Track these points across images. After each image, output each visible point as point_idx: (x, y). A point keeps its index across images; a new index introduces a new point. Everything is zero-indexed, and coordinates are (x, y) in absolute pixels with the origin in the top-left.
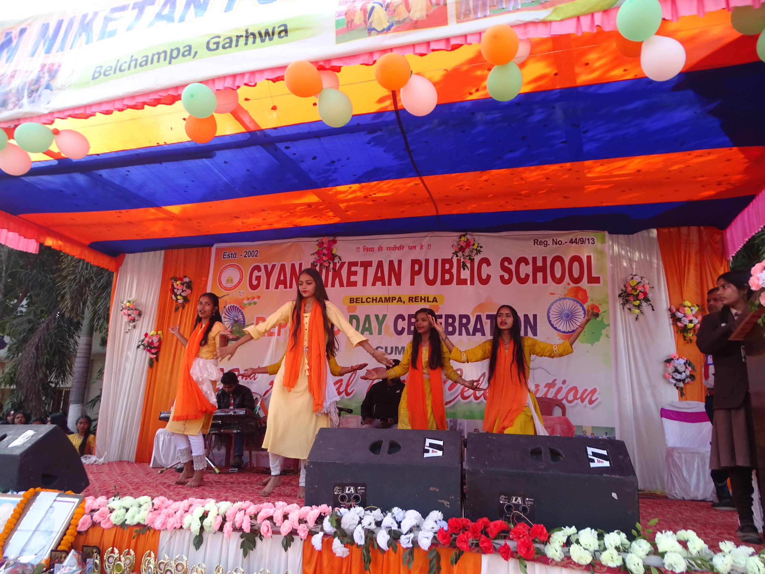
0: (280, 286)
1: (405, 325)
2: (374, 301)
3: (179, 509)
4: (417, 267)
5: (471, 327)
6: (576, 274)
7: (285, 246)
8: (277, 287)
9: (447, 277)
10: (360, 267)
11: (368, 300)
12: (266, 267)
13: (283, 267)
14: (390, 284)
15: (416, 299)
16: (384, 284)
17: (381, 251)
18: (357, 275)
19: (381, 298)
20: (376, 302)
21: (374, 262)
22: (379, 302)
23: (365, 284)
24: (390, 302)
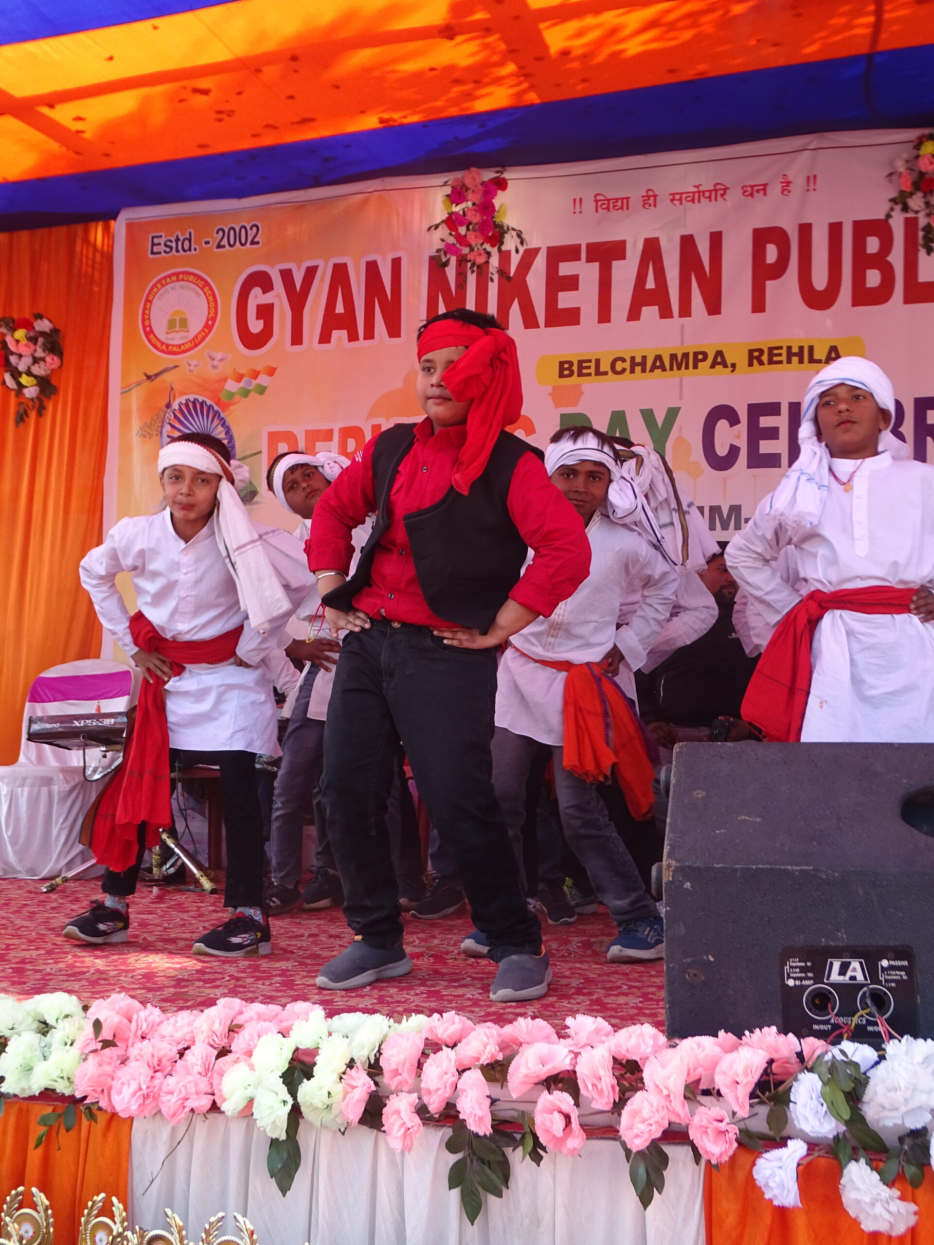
0: (335, 334)
1: (738, 437)
2: (638, 369)
3: (194, 1042)
4: (772, 253)
7: (342, 205)
8: (325, 338)
9: (873, 278)
10: (588, 261)
11: (619, 366)
12: (287, 275)
13: (340, 273)
14: (685, 311)
15: (771, 355)
16: (666, 313)
17: (652, 207)
18: (577, 289)
19: (658, 357)
20: (644, 370)
21: (629, 246)
22: (652, 371)
23: (604, 315)
24: (687, 368)
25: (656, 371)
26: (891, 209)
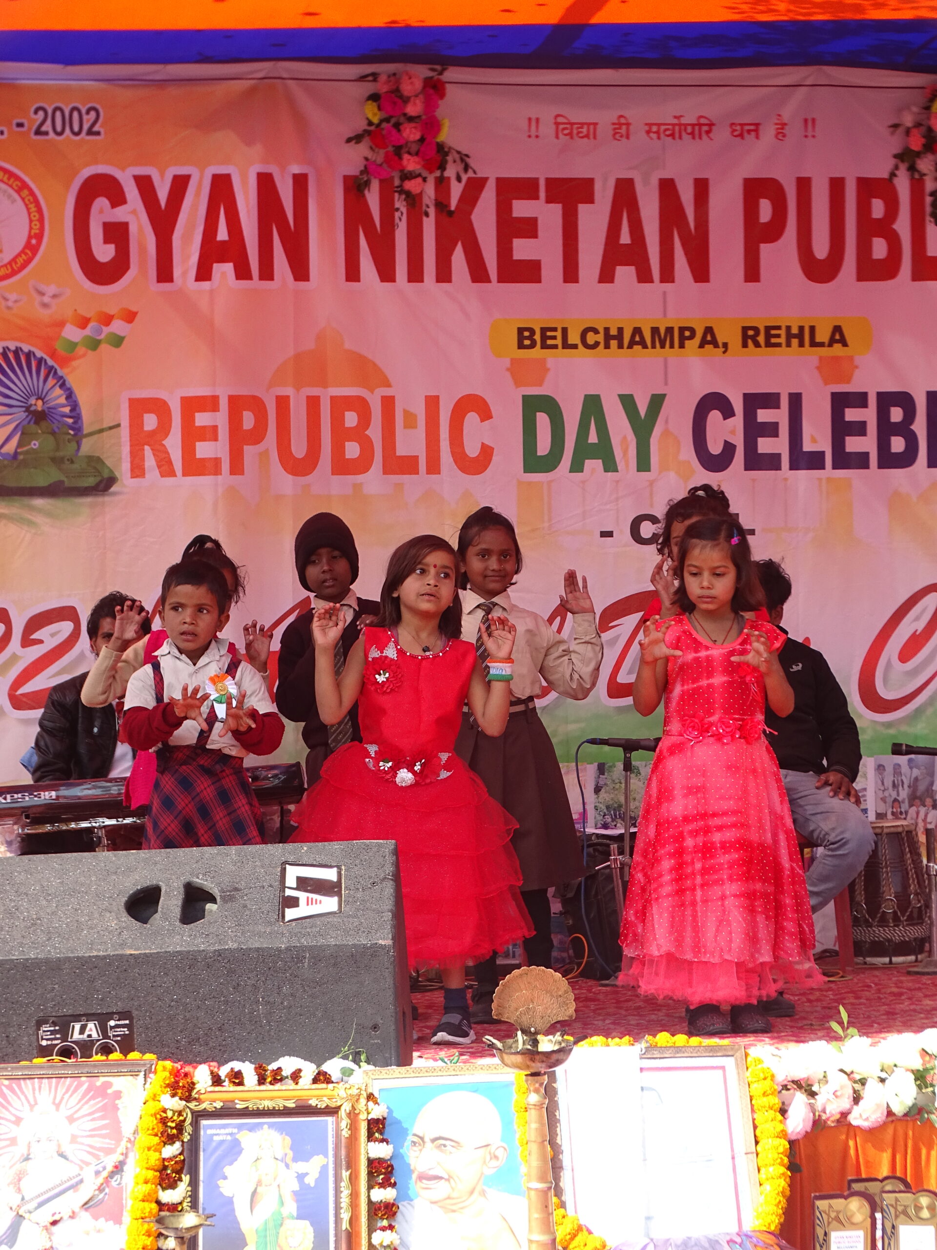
0: (218, 268)
1: (733, 432)
2: (614, 343)
4: (765, 211)
8: (203, 273)
9: (880, 248)
10: (549, 200)
11: (591, 338)
12: (145, 184)
13: (222, 188)
14: (667, 276)
15: (768, 336)
16: (645, 276)
17: (624, 140)
18: (536, 236)
19: (637, 331)
20: (621, 346)
21: (598, 186)
22: (630, 347)
23: (571, 274)
24: (672, 346)
25: (635, 347)
26: (897, 167)
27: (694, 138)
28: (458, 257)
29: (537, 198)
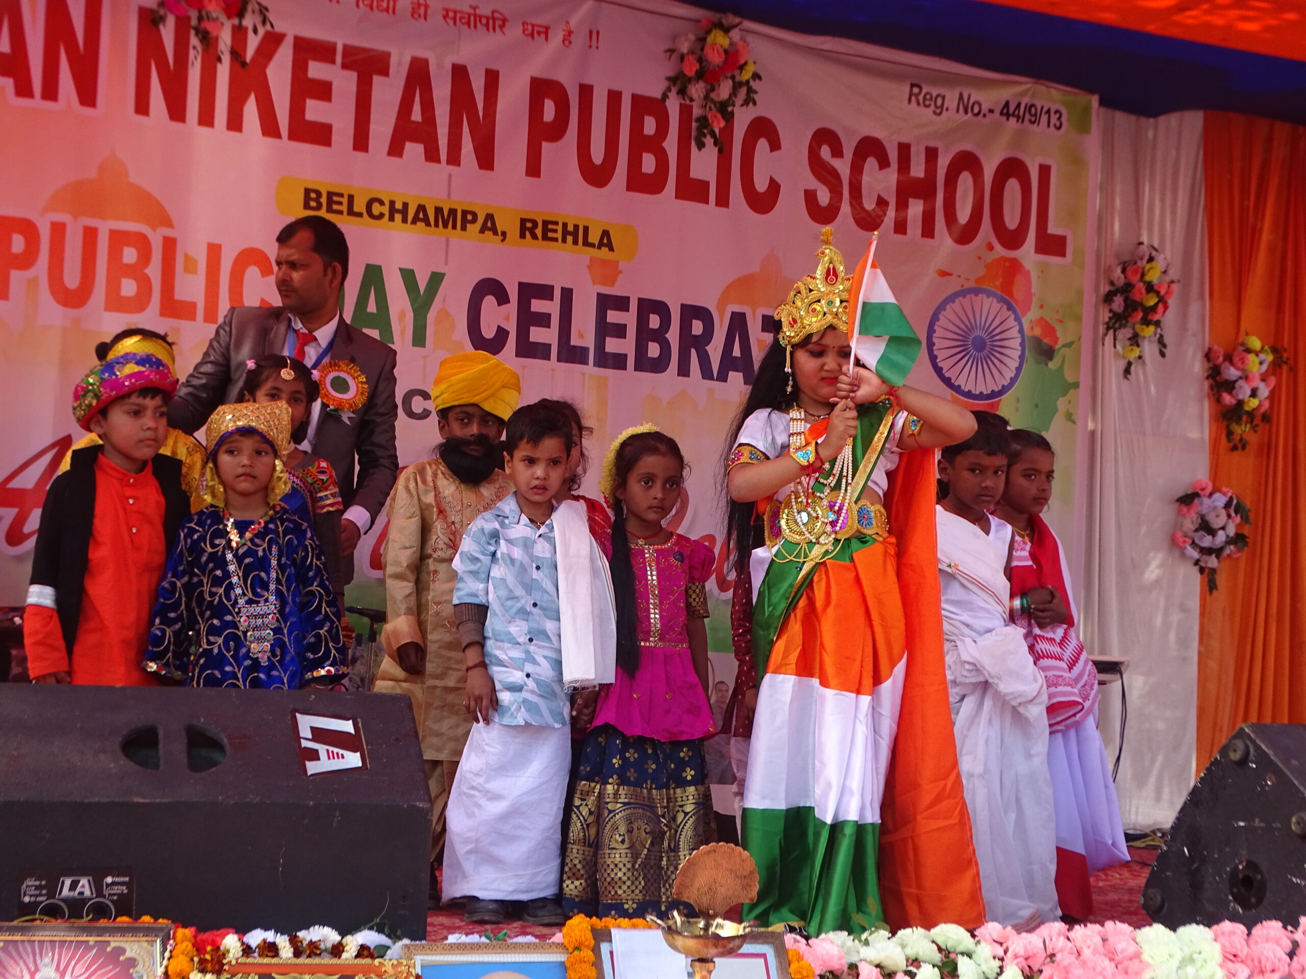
1: (507, 319)
2: (398, 217)
4: (549, 111)
5: (715, 350)
6: (1011, 221)
9: (649, 164)
10: (344, 67)
11: (376, 209)
14: (454, 159)
15: (545, 229)
16: (433, 156)
17: (422, 20)
18: (329, 100)
19: (421, 208)
20: (405, 220)
21: (393, 61)
22: (414, 222)
23: (361, 142)
24: (454, 227)
25: (419, 224)
26: (669, 89)
27: (488, 29)
28: (251, 109)
29: (333, 62)
